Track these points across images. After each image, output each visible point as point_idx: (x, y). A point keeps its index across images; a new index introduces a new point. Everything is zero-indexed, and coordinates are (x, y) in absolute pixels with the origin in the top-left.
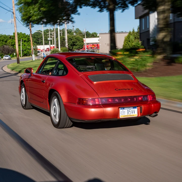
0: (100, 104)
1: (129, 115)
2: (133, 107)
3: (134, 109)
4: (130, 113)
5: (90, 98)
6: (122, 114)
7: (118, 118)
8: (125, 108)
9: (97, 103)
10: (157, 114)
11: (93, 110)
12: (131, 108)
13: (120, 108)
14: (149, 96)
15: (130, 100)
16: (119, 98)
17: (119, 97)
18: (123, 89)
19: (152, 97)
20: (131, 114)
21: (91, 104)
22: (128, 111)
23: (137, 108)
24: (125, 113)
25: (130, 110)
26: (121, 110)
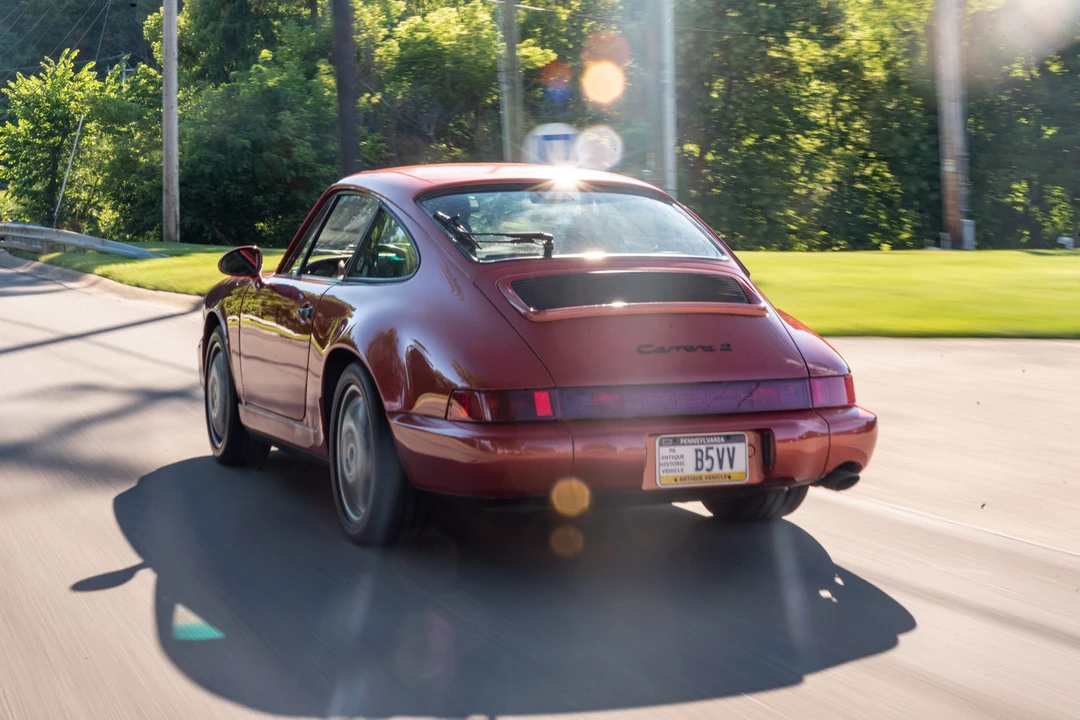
0: (559, 417)
1: (704, 472)
2: (724, 436)
3: (730, 446)
4: (707, 464)
6: (672, 467)
8: (682, 441)
9: (542, 413)
10: (858, 475)
12: (715, 440)
13: (657, 441)
14: (812, 381)
18: (679, 348)
20: (716, 470)
22: (699, 454)
23: (744, 441)
24: (682, 464)
25: (712, 448)
26: (661, 448)
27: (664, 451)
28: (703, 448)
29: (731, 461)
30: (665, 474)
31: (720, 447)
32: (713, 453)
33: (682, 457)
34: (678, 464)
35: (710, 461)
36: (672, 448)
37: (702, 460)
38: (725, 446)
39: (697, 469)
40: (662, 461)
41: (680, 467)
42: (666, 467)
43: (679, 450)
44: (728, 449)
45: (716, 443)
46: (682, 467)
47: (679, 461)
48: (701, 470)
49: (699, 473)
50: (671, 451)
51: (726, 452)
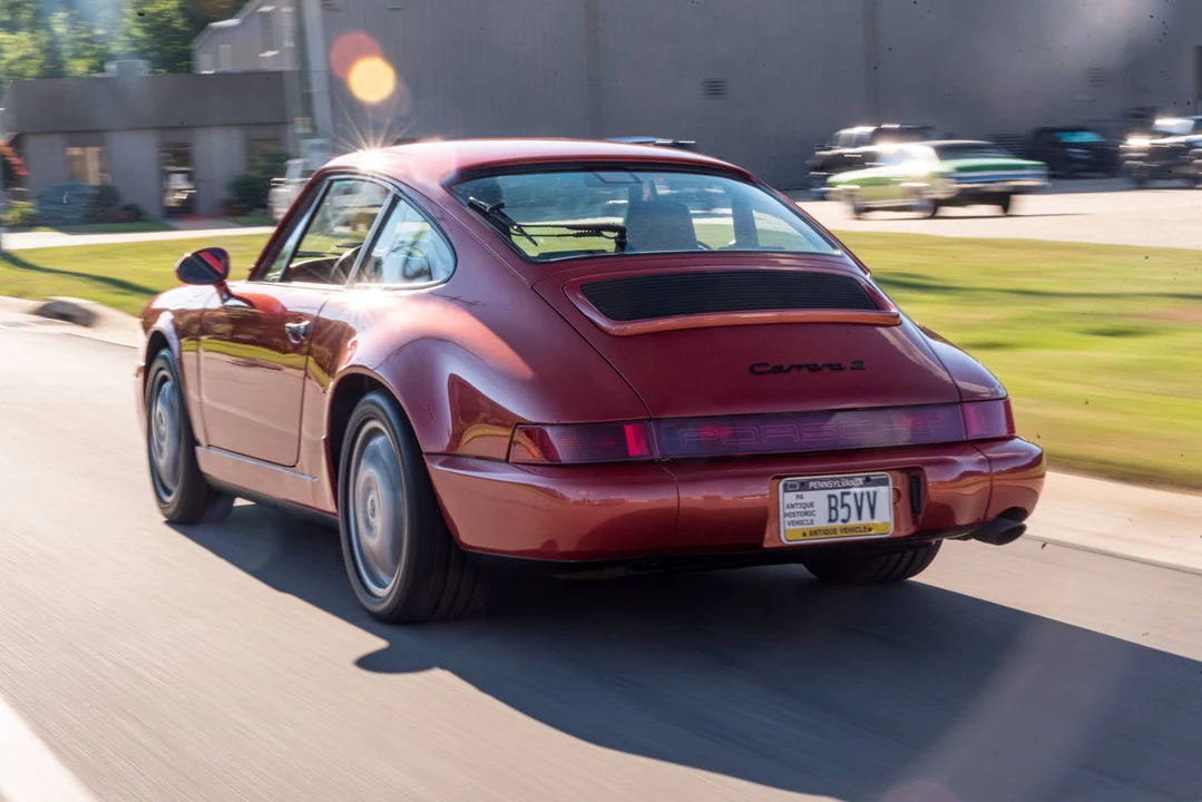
0: (658, 457)
1: (839, 524)
3: (872, 490)
4: (843, 513)
6: (797, 519)
7: (769, 544)
8: (812, 484)
9: (636, 451)
12: (852, 482)
13: (781, 485)
14: (965, 406)
17: (778, 416)
18: (800, 367)
20: (854, 521)
21: (599, 460)
23: (887, 484)
25: (848, 493)
26: (786, 494)
27: (788, 498)
28: (837, 492)
29: (872, 509)
30: (791, 527)
31: (858, 490)
32: (849, 500)
33: (812, 505)
34: (806, 514)
35: (846, 509)
36: (799, 493)
37: (835, 509)
38: (865, 490)
39: (830, 521)
40: (787, 511)
41: (802, 518)
42: (792, 519)
43: (808, 496)
44: (868, 493)
45: (854, 486)
46: (812, 517)
47: (808, 509)
48: (835, 520)
49: (833, 525)
50: (798, 497)
51: (865, 497)
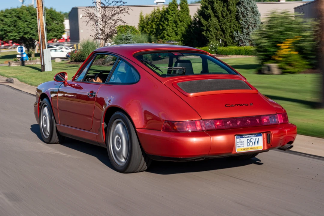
0: (204, 130)
1: (250, 147)
2: (256, 134)
3: (258, 137)
4: (251, 144)
5: (188, 121)
6: (240, 145)
7: (233, 153)
8: (243, 136)
9: (198, 128)
10: (292, 144)
11: (194, 140)
12: (253, 136)
13: (236, 137)
14: (278, 115)
15: (249, 122)
16: (233, 120)
17: (234, 118)
18: (238, 105)
19: (282, 117)
20: (254, 146)
21: (190, 131)
22: (248, 140)
23: (261, 136)
24: (243, 144)
25: (252, 139)
26: (237, 139)
27: (237, 140)
28: (250, 138)
29: (258, 142)
30: (238, 148)
31: (255, 138)
32: (252, 140)
33: (243, 142)
34: (242, 144)
35: (252, 142)
36: (240, 139)
37: (249, 143)
39: (248, 146)
40: (237, 144)
41: (242, 145)
43: (242, 140)
45: (253, 137)
46: (243, 145)
47: (242, 143)
48: (249, 146)
49: (248, 147)
50: (240, 140)
51: (256, 139)
